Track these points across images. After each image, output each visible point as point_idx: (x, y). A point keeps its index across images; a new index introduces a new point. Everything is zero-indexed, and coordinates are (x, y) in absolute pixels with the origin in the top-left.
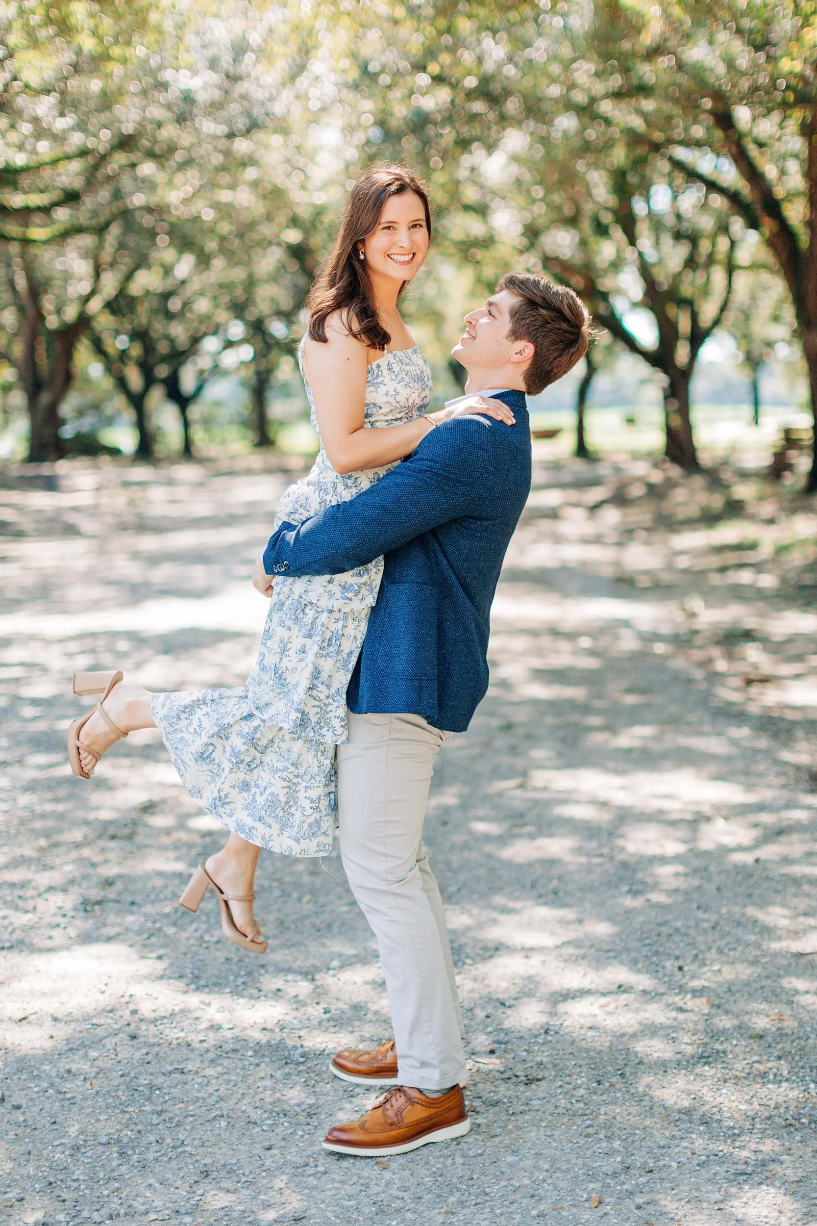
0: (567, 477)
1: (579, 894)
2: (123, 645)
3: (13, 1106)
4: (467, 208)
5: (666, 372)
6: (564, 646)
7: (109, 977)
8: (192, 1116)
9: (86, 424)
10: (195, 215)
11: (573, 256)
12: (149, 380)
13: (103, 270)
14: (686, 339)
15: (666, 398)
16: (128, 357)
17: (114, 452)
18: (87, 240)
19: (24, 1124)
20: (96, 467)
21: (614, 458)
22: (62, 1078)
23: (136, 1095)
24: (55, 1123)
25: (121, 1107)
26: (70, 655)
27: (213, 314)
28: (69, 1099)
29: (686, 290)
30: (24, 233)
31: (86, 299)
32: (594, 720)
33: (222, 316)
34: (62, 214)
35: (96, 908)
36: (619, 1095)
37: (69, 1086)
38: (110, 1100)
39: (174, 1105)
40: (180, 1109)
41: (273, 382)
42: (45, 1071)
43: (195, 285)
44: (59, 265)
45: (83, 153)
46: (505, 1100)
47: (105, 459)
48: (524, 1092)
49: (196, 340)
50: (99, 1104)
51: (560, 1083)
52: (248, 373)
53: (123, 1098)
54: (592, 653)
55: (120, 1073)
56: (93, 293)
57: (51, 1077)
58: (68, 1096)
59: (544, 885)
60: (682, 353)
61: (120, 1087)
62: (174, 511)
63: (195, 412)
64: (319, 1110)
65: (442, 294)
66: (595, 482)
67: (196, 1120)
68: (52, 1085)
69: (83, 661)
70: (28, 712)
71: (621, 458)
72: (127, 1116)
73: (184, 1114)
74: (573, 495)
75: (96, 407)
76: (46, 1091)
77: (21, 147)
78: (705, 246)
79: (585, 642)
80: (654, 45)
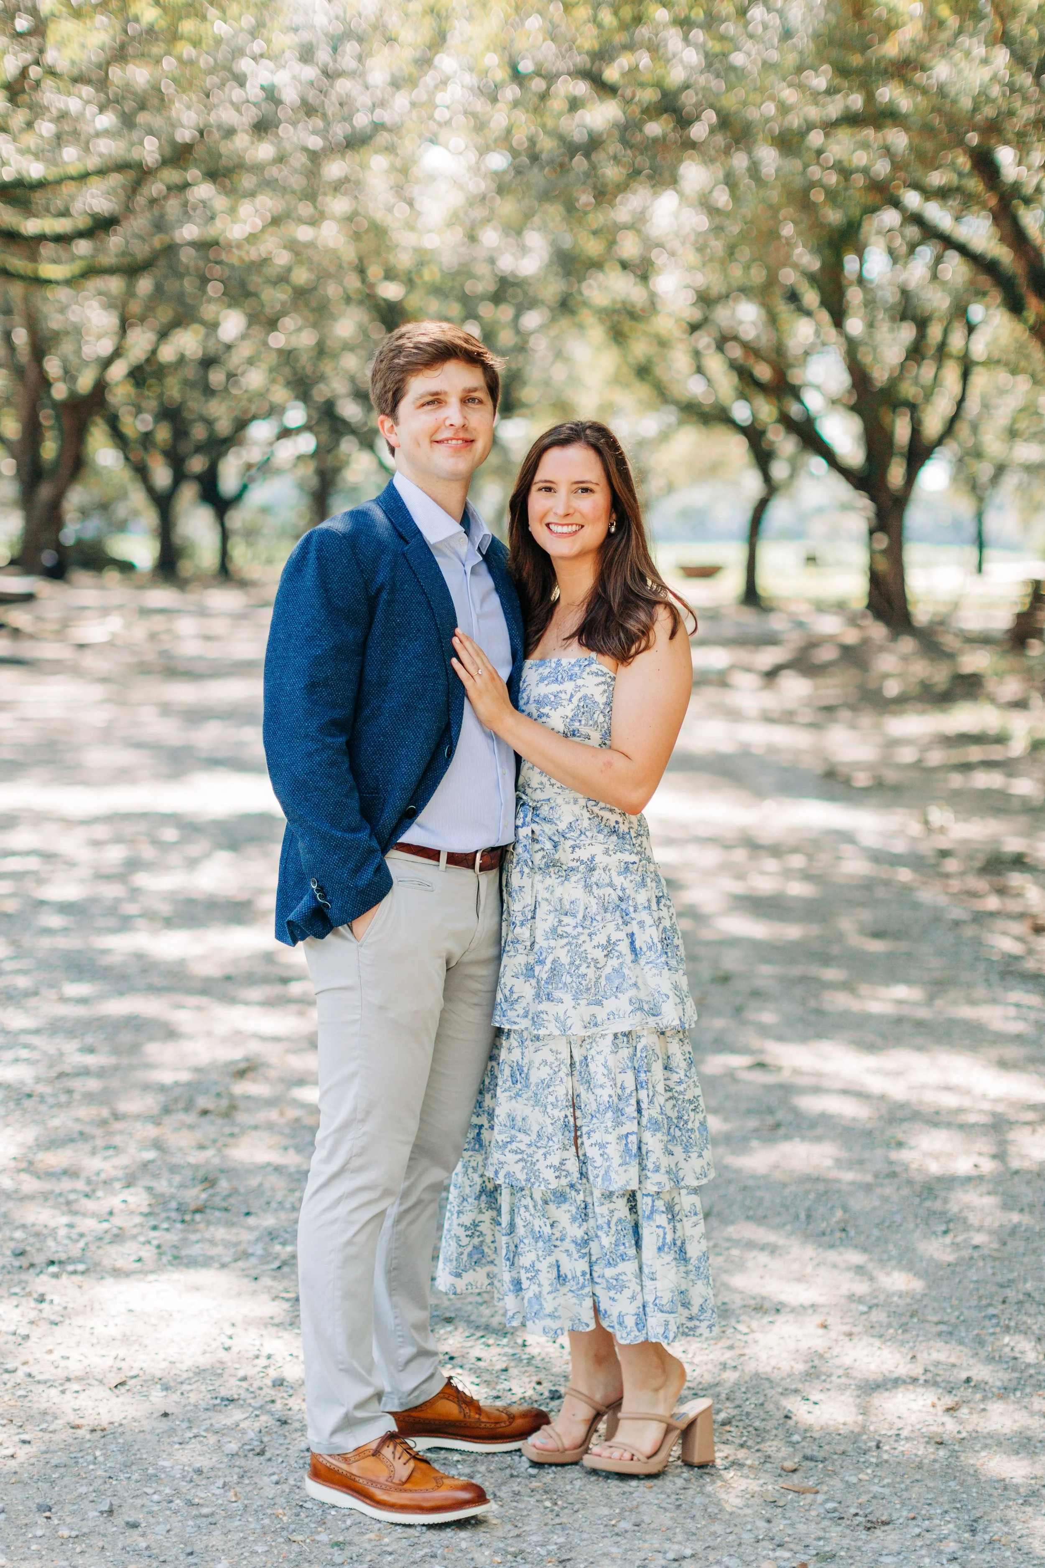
0: (729, 631)
1: (876, 1232)
2: (170, 834)
3: (127, 1523)
4: (624, 265)
5: (873, 498)
6: (771, 864)
7: (233, 1325)
8: (391, 1554)
9: (90, 528)
10: (264, 256)
11: (758, 337)
12: (179, 477)
13: (132, 325)
14: (902, 454)
15: (871, 532)
16: (154, 444)
17: (126, 567)
18: (115, 284)
19: (147, 1553)
20: (102, 588)
21: (793, 608)
22: (191, 1481)
23: (303, 1515)
24: (191, 1554)
25: (285, 1533)
26: (96, 844)
27: (268, 390)
28: (206, 1516)
29: (908, 390)
30: (36, 271)
31: (107, 363)
32: (831, 974)
33: (280, 394)
34: (83, 247)
35: (198, 1217)
36: (1008, 1554)
37: (203, 1495)
38: (267, 1521)
39: (363, 1534)
40: (370, 1540)
41: (341, 485)
42: (164, 1467)
43: (245, 350)
44: (74, 315)
45: (122, 167)
46: (843, 1553)
47: (112, 576)
48: (867, 1542)
49: (241, 425)
50: (252, 1526)
51: (917, 1530)
52: (308, 471)
53: (285, 1519)
54: (807, 876)
55: (275, 1478)
56: (117, 353)
57: (174, 1478)
58: (205, 1511)
59: (824, 1218)
60: (896, 474)
61: (278, 1500)
62: (213, 651)
63: (236, 519)
64: (572, 1555)
65: (573, 380)
66: (770, 640)
67: (396, 1561)
68: (177, 1492)
69: (115, 854)
70: (55, 921)
71: (801, 609)
72: (295, 1547)
73: (378, 1550)
74: (743, 655)
75: (104, 507)
76: (171, 1502)
77: (37, 155)
78: (935, 332)
79: (797, 861)
80: (903, 56)
